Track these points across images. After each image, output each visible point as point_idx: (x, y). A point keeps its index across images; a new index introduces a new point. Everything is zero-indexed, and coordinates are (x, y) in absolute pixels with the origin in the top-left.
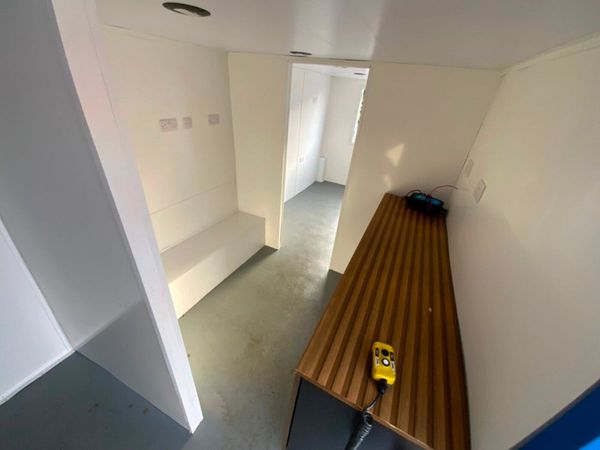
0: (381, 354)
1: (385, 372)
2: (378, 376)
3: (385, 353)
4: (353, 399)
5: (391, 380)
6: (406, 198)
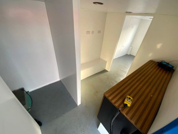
0: (128, 99)
1: (128, 103)
2: (125, 103)
3: (130, 99)
4: (116, 105)
5: (129, 105)
6: (158, 62)
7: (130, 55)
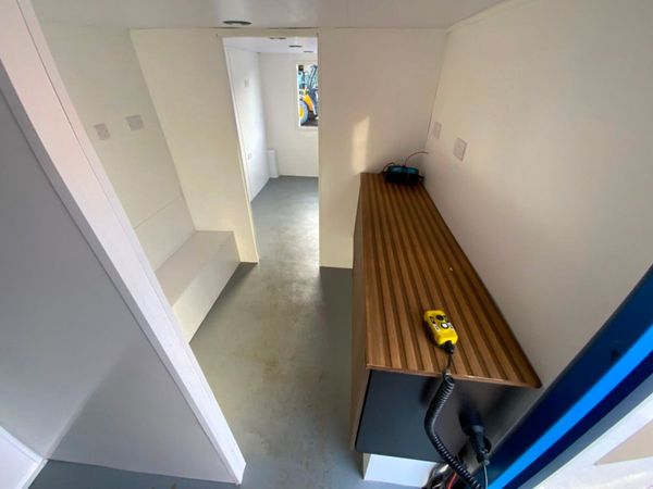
0: (437, 321)
1: (447, 334)
2: (442, 341)
3: (440, 318)
5: (454, 340)
6: (383, 173)
7: (281, 177)
